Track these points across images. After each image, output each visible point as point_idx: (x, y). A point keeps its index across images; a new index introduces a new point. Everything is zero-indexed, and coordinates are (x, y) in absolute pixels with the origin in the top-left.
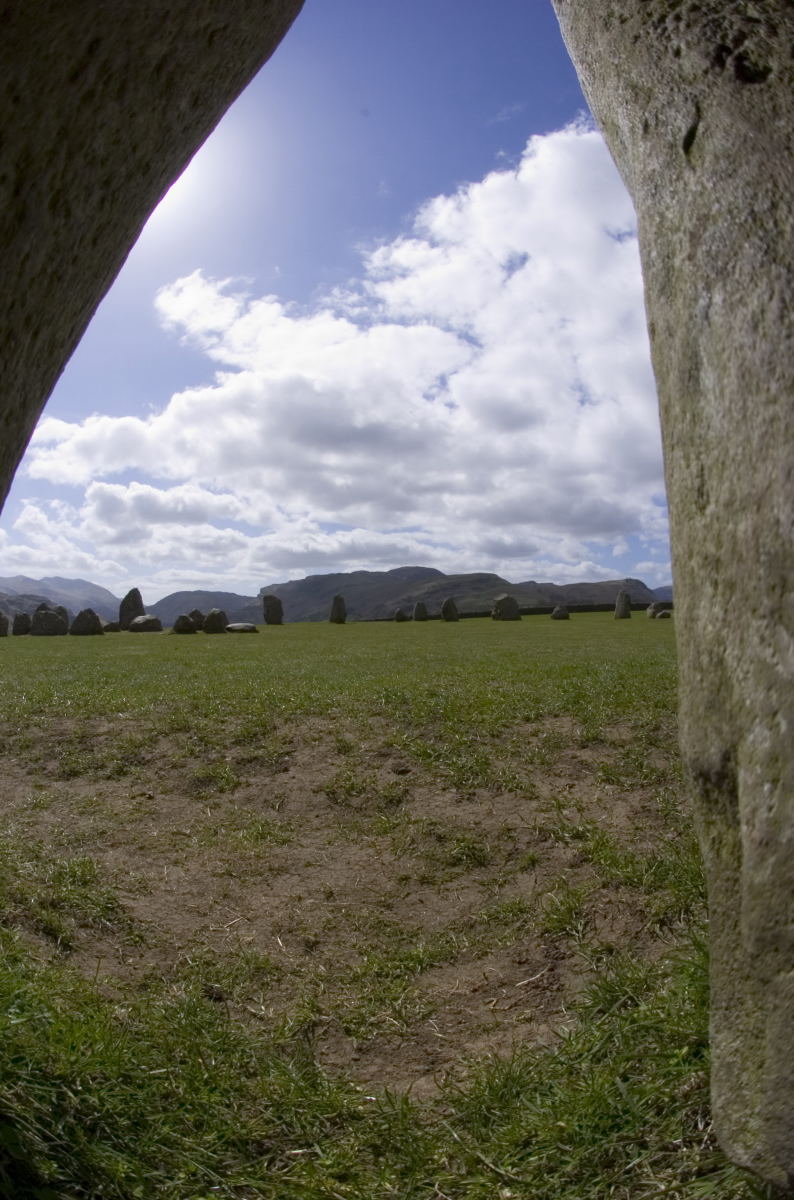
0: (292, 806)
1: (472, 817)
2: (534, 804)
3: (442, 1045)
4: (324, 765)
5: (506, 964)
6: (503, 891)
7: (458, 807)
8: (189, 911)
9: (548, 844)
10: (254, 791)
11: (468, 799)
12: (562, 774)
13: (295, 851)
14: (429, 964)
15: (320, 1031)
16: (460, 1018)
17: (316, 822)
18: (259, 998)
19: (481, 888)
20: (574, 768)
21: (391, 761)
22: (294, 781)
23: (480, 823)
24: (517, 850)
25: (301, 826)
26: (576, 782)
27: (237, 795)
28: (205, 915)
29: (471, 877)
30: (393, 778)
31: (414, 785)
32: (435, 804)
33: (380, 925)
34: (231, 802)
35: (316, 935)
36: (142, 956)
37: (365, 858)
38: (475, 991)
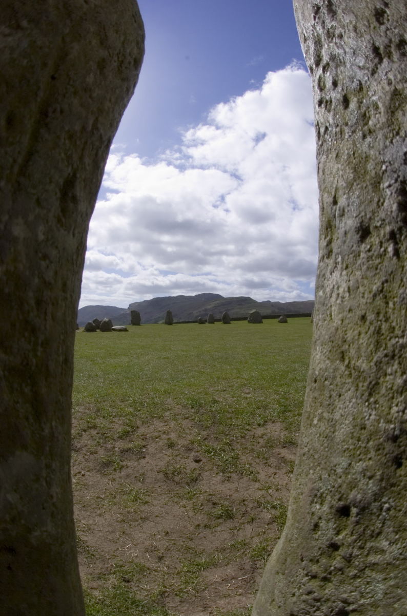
0: (148, 480)
1: (228, 491)
2: (257, 485)
3: (209, 601)
4: (162, 454)
5: (236, 569)
6: (239, 532)
7: (223, 484)
8: (110, 541)
9: (260, 509)
10: (130, 471)
11: (228, 480)
12: (272, 465)
13: (151, 508)
14: (206, 567)
15: (166, 594)
16: (216, 591)
17: (159, 490)
18: (143, 581)
19: (230, 531)
20: (278, 461)
21: (193, 454)
22: (148, 465)
23: (232, 495)
24: (247, 511)
25: (153, 493)
26: (278, 471)
27: (122, 473)
28: (116, 542)
29: (226, 525)
30: (194, 465)
31: (203, 470)
32: (212, 483)
33: (188, 548)
34: (120, 478)
35: (162, 554)
36: (95, 563)
37: (181, 514)
38: (223, 580)
